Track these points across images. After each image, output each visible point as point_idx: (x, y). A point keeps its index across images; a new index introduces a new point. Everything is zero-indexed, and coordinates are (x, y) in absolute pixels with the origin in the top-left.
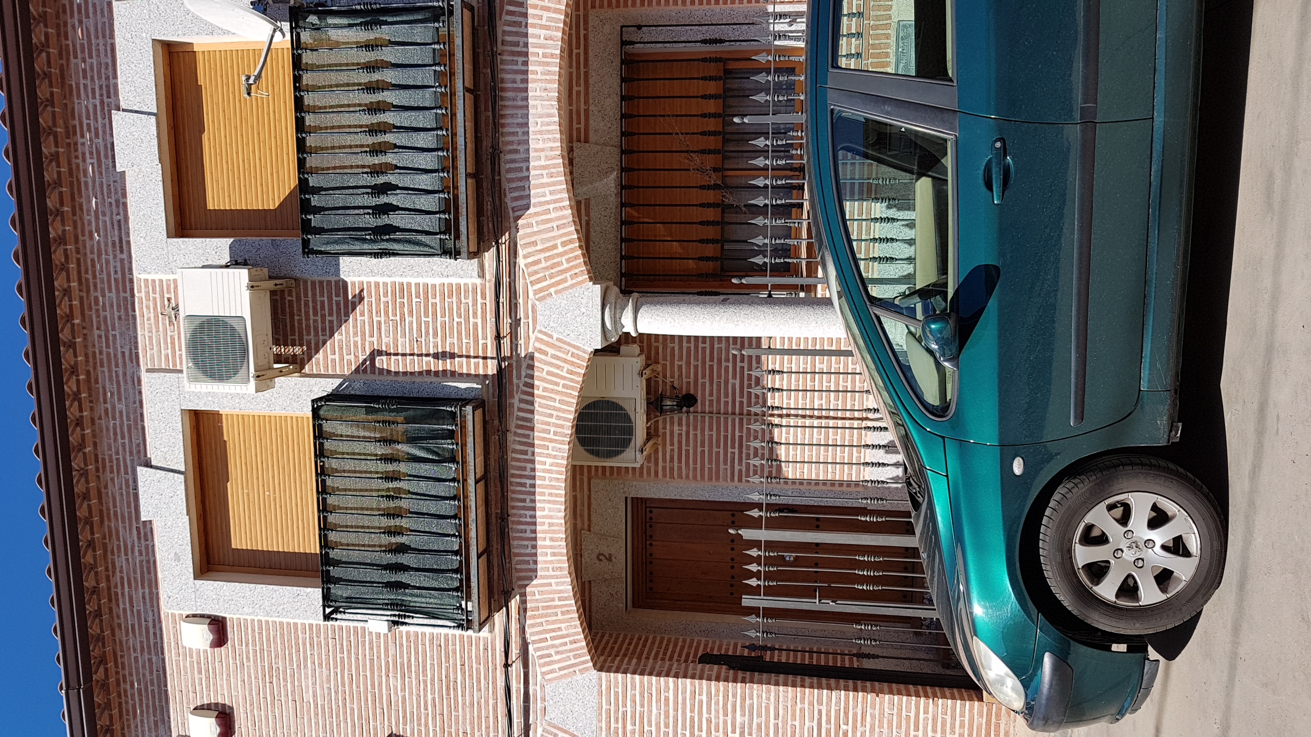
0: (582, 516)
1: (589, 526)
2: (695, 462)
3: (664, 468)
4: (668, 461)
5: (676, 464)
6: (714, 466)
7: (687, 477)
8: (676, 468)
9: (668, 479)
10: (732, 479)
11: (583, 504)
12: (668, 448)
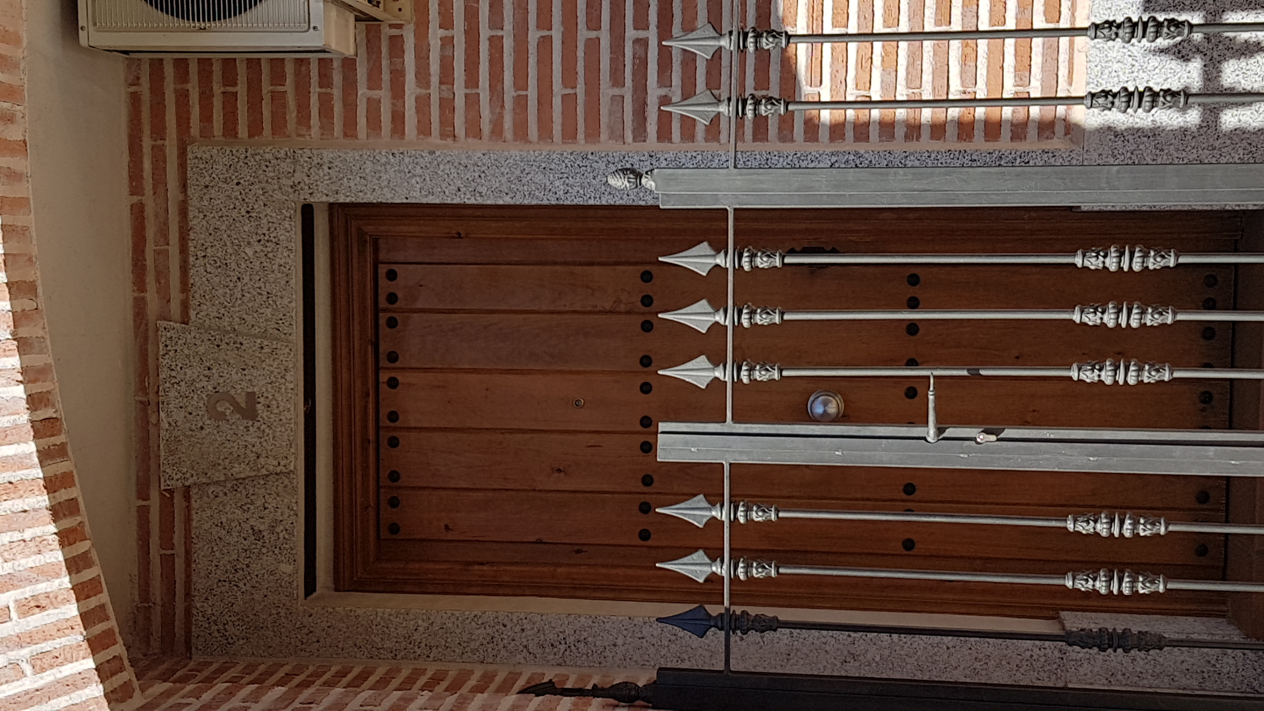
0: (161, 274)
1: (185, 306)
2: (521, 82)
3: (422, 103)
4: (435, 80)
5: (460, 90)
6: (580, 89)
7: (497, 131)
8: (460, 102)
9: (435, 138)
10: (640, 133)
11: (163, 233)
12: (435, 34)
